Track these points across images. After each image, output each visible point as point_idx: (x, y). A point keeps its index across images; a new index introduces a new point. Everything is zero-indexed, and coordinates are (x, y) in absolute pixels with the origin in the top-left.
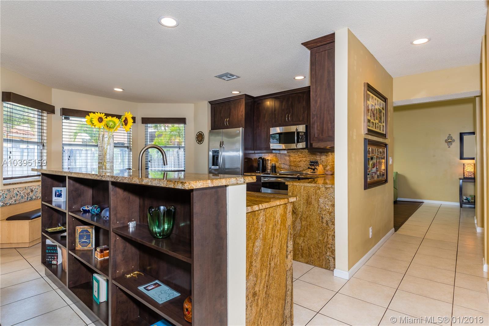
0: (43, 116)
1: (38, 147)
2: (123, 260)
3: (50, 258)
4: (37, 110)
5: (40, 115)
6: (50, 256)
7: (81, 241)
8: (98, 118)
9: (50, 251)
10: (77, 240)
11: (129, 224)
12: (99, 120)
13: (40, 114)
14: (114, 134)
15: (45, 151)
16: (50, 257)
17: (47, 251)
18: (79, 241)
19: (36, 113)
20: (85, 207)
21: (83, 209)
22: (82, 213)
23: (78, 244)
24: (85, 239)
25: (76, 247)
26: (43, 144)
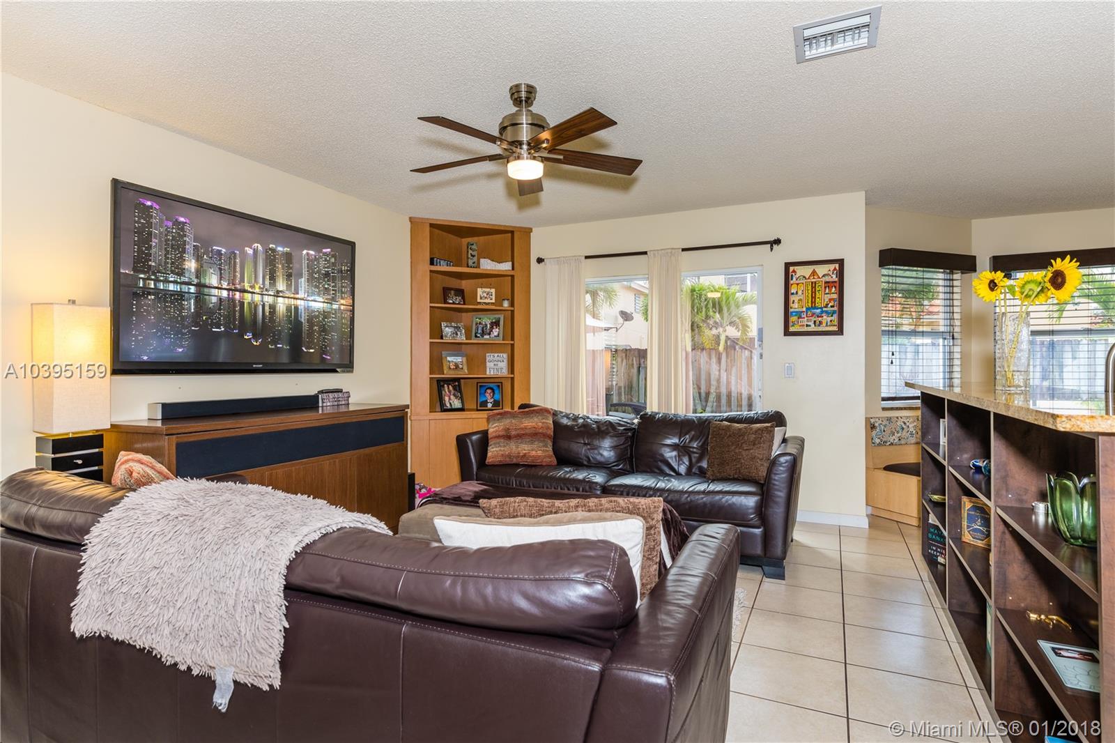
0: (953, 280)
1: (944, 342)
2: (1025, 579)
3: (934, 551)
4: (942, 270)
5: (947, 280)
6: (935, 546)
7: (971, 527)
8: (988, 281)
9: (934, 537)
10: (965, 523)
11: (1033, 504)
12: (991, 285)
13: (948, 277)
14: (1031, 308)
15: (957, 349)
16: (934, 548)
17: (930, 536)
18: (968, 527)
19: (941, 276)
20: (978, 461)
21: (974, 465)
22: (972, 471)
23: (966, 532)
24: (980, 526)
25: (963, 537)
26: (953, 335)
